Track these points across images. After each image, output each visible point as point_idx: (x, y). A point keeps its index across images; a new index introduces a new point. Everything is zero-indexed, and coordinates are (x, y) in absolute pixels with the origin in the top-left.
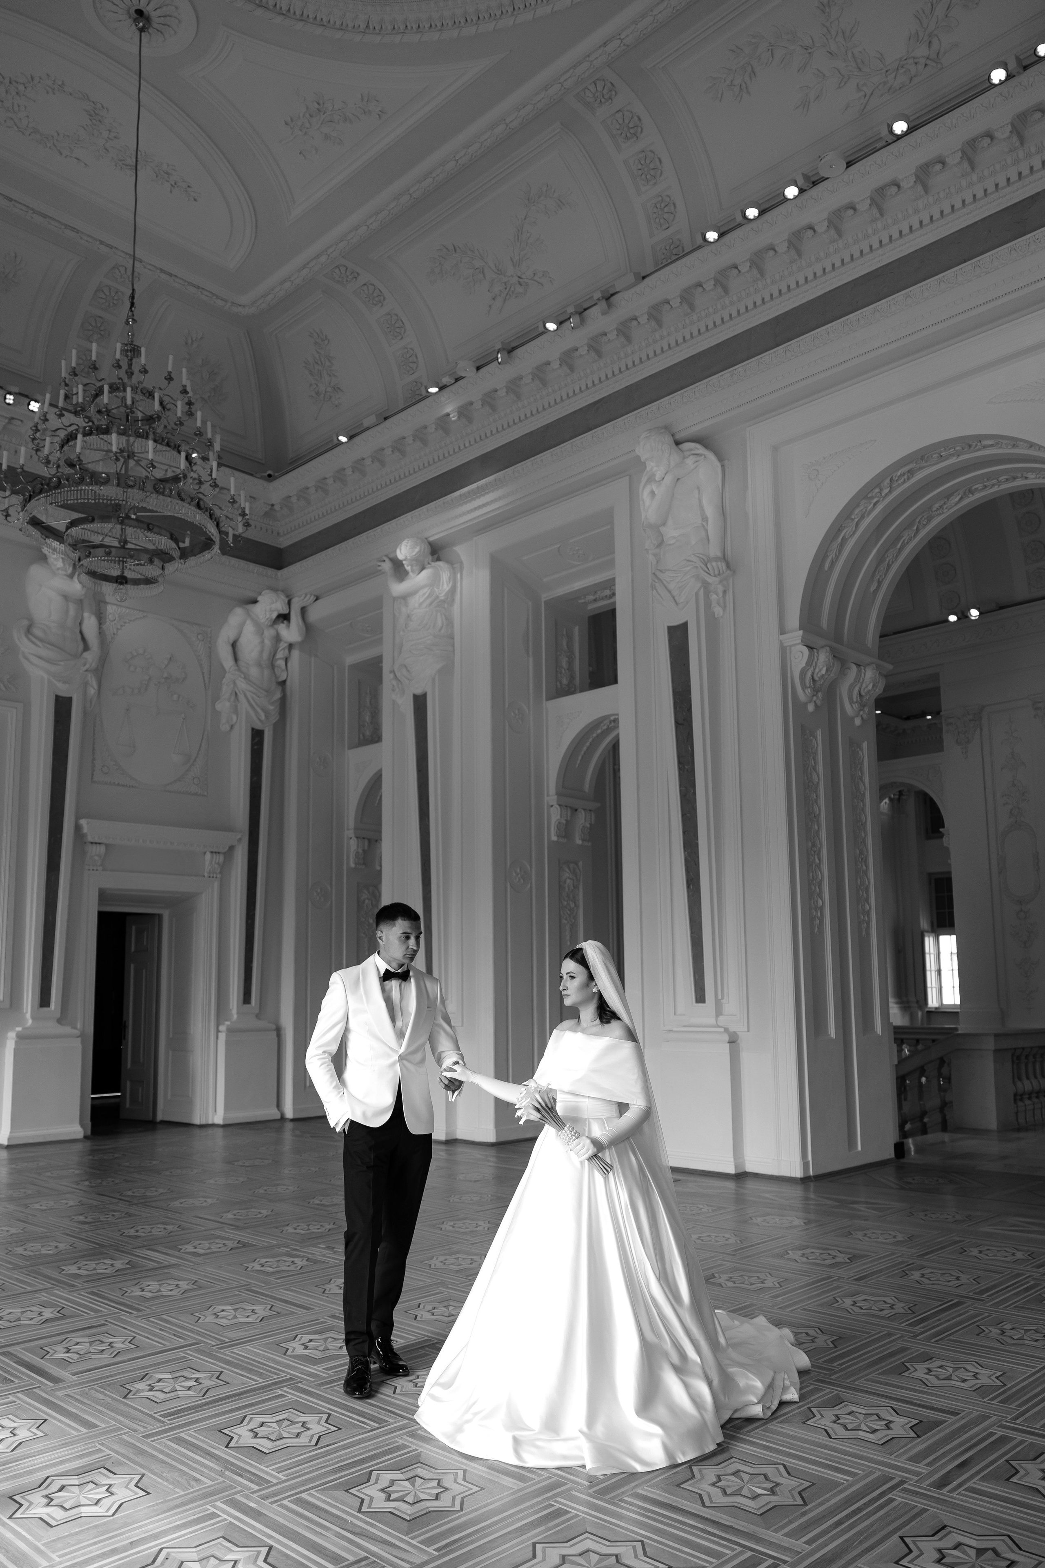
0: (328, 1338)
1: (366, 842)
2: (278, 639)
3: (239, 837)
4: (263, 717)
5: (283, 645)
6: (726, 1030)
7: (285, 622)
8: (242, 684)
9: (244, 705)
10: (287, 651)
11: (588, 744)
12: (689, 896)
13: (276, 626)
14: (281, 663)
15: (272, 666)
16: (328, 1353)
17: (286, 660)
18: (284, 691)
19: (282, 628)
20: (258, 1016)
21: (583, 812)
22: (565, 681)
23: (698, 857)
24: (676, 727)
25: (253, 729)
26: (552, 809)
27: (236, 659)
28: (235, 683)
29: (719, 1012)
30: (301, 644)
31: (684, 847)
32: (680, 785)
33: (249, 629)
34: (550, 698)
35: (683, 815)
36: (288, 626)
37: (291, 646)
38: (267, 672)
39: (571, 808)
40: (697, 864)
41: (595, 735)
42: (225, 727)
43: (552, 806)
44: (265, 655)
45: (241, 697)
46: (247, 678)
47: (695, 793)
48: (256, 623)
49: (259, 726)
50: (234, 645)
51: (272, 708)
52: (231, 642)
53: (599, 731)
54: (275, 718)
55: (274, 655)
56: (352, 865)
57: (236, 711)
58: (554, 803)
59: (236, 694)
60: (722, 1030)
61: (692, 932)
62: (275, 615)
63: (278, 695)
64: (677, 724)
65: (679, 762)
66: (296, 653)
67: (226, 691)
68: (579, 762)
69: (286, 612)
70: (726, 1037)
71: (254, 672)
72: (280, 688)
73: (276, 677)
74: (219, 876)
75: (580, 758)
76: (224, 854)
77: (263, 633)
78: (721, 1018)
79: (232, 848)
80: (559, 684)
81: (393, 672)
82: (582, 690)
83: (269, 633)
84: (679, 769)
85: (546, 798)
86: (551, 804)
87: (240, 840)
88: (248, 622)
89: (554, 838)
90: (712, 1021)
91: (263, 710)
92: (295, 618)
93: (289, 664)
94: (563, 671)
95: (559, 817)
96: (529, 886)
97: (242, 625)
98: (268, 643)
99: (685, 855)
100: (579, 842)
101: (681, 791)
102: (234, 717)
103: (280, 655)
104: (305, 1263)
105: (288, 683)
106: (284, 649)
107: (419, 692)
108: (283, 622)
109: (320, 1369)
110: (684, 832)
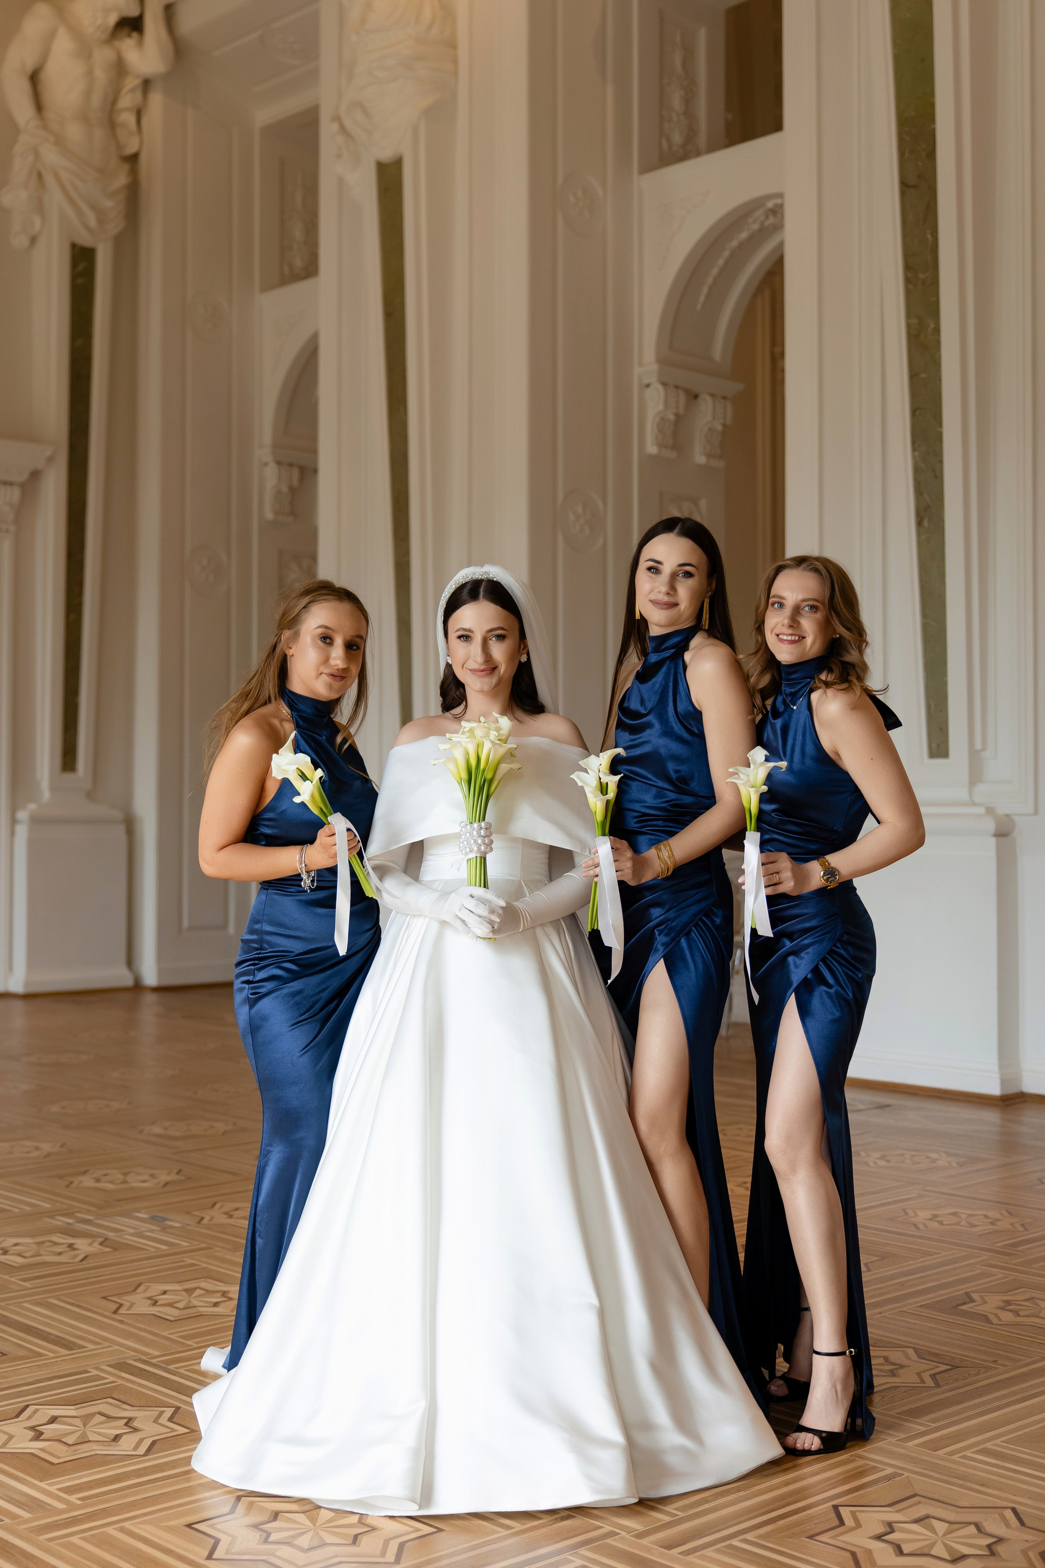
0: (93, 1415)
1: (296, 473)
2: (120, 68)
3: (48, 453)
4: (93, 222)
5: (131, 82)
6: (990, 811)
7: (135, 35)
8: (51, 156)
9: (55, 198)
10: (139, 95)
11: (721, 262)
12: (920, 543)
13: (117, 43)
14: (129, 118)
15: (112, 125)
16: (84, 1451)
17: (139, 114)
18: (134, 172)
19: (128, 46)
20: (90, 796)
21: (709, 398)
22: (677, 138)
23: (941, 462)
24: (903, 194)
25: (74, 246)
26: (648, 391)
27: (39, 106)
28: (37, 155)
29: (975, 776)
30: (167, 77)
31: (914, 442)
32: (908, 315)
33: (63, 44)
34: (646, 168)
35: (913, 376)
36: (140, 43)
37: (146, 84)
38: (99, 134)
39: (687, 392)
40: (938, 476)
41: (735, 243)
42: (20, 241)
43: (648, 386)
44: (96, 101)
45: (50, 180)
46: (60, 141)
47: (937, 330)
48: (76, 34)
49: (85, 240)
50: (34, 78)
51: (109, 204)
52: (29, 69)
53: (744, 235)
54: (115, 225)
55: (114, 101)
56: (269, 515)
57: (40, 207)
58: (653, 379)
59: (40, 176)
60: (982, 810)
61: (925, 615)
62: (113, 19)
63: (122, 180)
64: (905, 186)
65: (908, 267)
66: (156, 99)
67: (20, 167)
68: (702, 299)
69: (134, 12)
70: (990, 825)
71: (74, 132)
72: (126, 167)
73: (119, 147)
74: (12, 528)
75: (705, 290)
76: (23, 486)
77: (89, 56)
78: (980, 788)
79: (35, 475)
80: (665, 144)
81: (337, 119)
82: (712, 148)
83: (103, 56)
84: (908, 281)
85: (637, 370)
86: (646, 382)
87: (50, 460)
88: (62, 32)
89: (652, 449)
90: (962, 793)
91: (93, 207)
92: (153, 25)
93: (145, 122)
94: (675, 118)
95: (661, 407)
96: (600, 542)
97: (51, 36)
98: (101, 75)
99: (914, 457)
100: (701, 459)
101: (908, 326)
102: (37, 221)
103: (127, 100)
104: (96, 1247)
105: (143, 159)
106: (132, 90)
107: (386, 154)
108: (129, 36)
109: (53, 1489)
110: (914, 412)
